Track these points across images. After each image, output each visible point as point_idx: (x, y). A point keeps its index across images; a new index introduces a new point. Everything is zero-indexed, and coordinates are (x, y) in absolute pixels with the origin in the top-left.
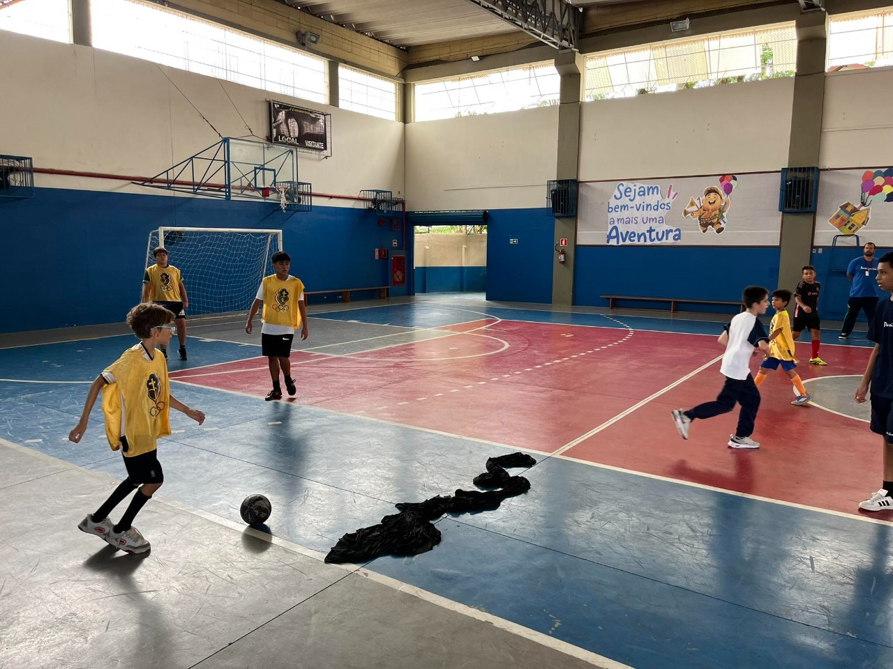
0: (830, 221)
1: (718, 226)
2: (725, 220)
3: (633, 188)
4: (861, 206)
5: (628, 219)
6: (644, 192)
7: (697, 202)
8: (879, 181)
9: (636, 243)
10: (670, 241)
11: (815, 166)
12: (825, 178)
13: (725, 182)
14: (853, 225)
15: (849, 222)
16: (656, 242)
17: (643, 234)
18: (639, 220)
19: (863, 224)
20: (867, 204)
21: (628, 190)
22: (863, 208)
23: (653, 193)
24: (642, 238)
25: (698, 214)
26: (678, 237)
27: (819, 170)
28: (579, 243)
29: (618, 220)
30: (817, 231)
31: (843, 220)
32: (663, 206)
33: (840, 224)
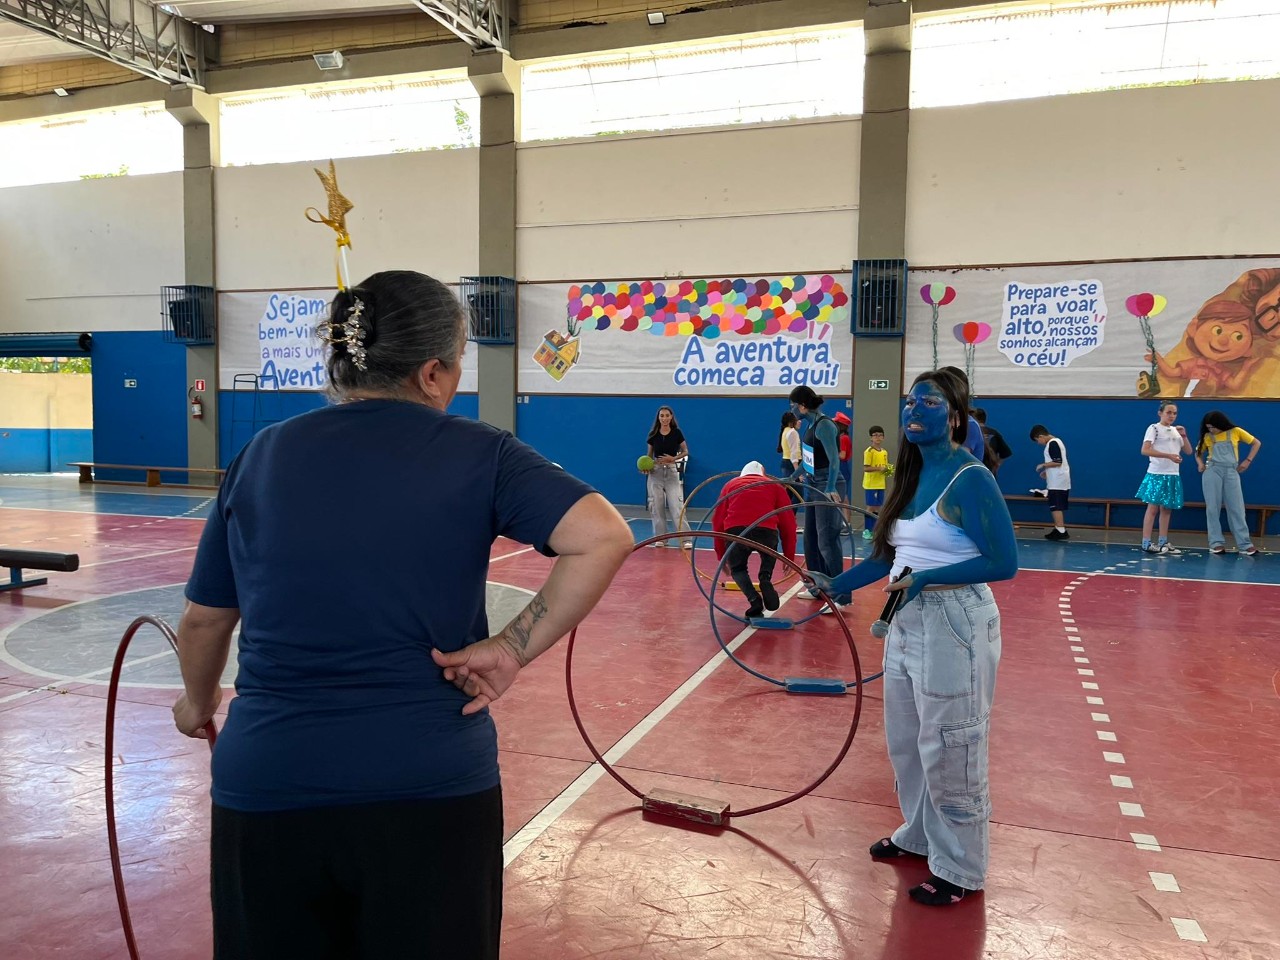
0: (536, 357)
4: (568, 337)
6: (305, 308)
8: (587, 300)
9: (299, 387)
11: (509, 276)
12: (525, 294)
14: (561, 363)
15: (556, 358)
17: (308, 373)
18: (302, 352)
19: (573, 361)
20: (576, 332)
22: (571, 339)
23: (317, 312)
24: (308, 377)
27: (514, 284)
29: (274, 351)
30: (520, 371)
31: (549, 355)
33: (546, 360)
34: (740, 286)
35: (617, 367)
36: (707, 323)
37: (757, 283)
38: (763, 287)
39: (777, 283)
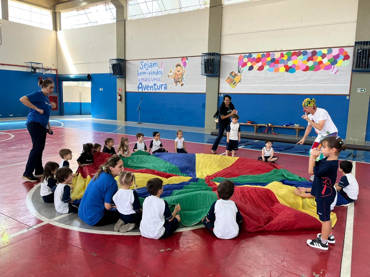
0: (226, 80)
1: (182, 83)
2: (184, 79)
3: (147, 63)
4: (238, 73)
5: (146, 79)
6: (152, 65)
7: (173, 71)
8: (245, 60)
9: (149, 91)
10: (163, 90)
11: (218, 53)
12: (223, 59)
13: (184, 61)
14: (235, 82)
15: (233, 81)
16: (157, 91)
17: (152, 86)
18: (150, 79)
19: (239, 82)
20: (241, 72)
21: (145, 65)
23: (155, 66)
24: (152, 88)
25: (173, 77)
26: (166, 88)
27: (220, 55)
28: (127, 90)
29: (142, 79)
30: (220, 86)
31: (231, 80)
32: (159, 73)
33: (230, 82)
34: (305, 53)
35: (255, 84)
36: (291, 67)
37: (312, 52)
38: (314, 53)
39: (320, 52)
